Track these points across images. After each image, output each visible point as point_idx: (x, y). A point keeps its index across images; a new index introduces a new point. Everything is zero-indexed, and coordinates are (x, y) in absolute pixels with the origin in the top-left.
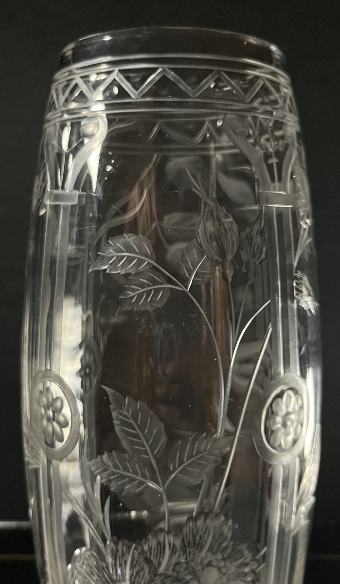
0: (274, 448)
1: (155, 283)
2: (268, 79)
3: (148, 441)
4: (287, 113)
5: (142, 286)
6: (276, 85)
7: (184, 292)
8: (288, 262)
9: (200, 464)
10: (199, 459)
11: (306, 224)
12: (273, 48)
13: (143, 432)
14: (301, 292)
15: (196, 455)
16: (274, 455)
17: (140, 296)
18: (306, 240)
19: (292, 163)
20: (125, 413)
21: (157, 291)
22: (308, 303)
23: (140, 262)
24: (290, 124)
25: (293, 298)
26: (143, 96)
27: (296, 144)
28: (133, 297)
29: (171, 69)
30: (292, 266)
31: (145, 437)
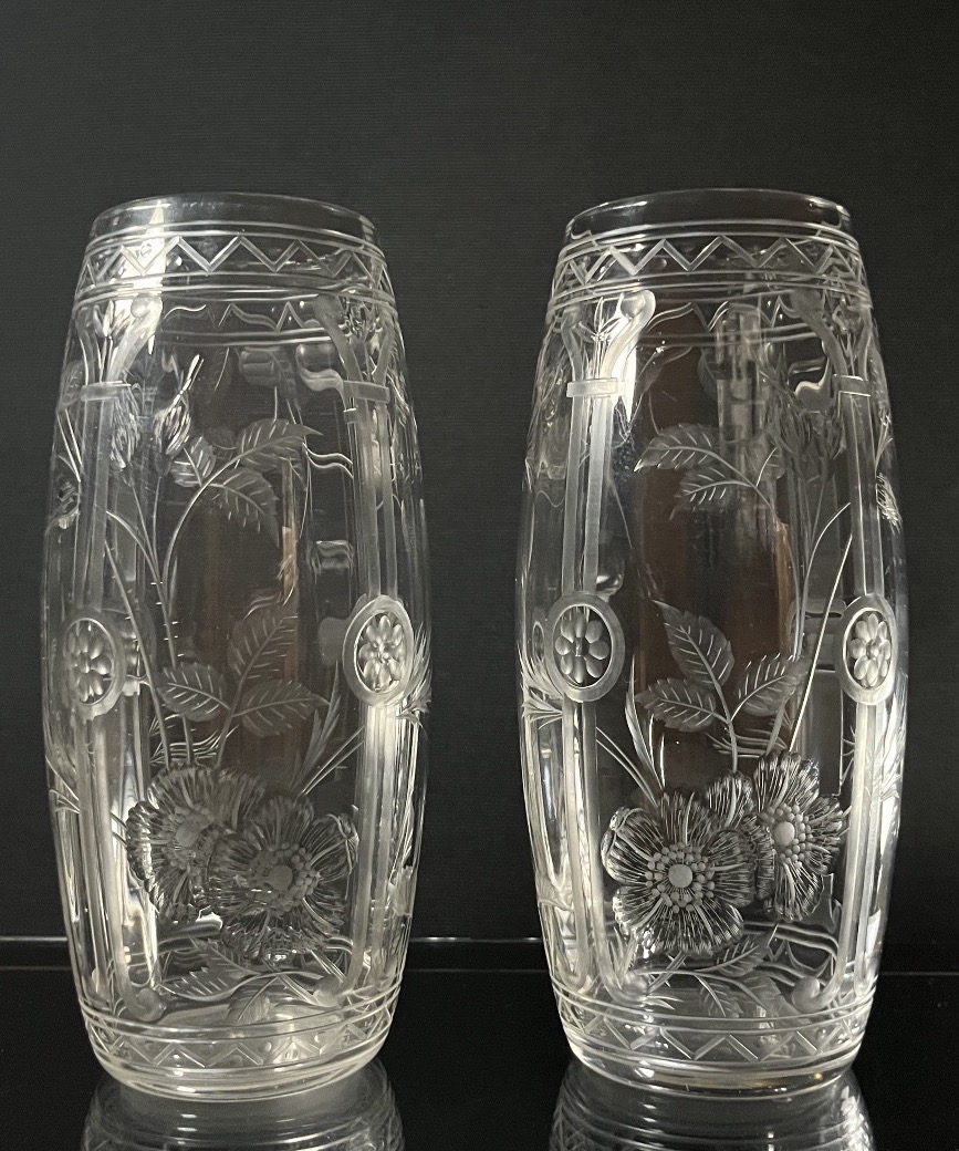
0: (859, 681)
1: (718, 479)
2: (838, 247)
3: (711, 664)
4: (860, 286)
5: (701, 482)
6: (846, 253)
7: (753, 489)
8: (868, 462)
9: (773, 692)
10: (771, 685)
11: (886, 422)
12: (840, 208)
13: (704, 653)
14: (884, 499)
15: (768, 681)
16: (858, 690)
17: (699, 495)
18: (886, 439)
19: (868, 344)
20: (683, 631)
21: (720, 489)
22: (891, 513)
23: (700, 455)
24: (863, 299)
25: (875, 504)
26: (699, 268)
27: (871, 324)
28: (692, 495)
29: (731, 237)
30: (872, 465)
31: (707, 658)
